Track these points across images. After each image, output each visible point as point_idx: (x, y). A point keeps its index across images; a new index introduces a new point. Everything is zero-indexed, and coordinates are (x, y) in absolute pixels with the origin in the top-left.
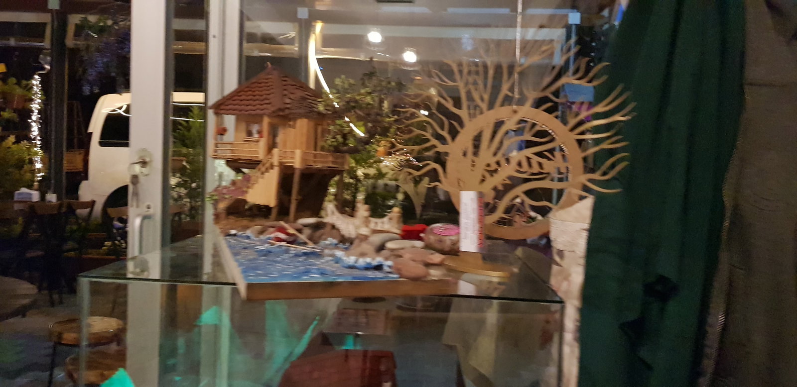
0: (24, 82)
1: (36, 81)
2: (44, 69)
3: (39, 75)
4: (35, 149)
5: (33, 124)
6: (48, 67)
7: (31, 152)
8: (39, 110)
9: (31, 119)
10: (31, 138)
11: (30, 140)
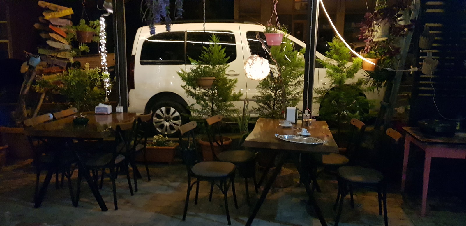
0: (91, 22)
1: (102, 21)
2: (107, 12)
3: (104, 17)
4: (105, 73)
5: (102, 54)
6: (110, 11)
7: (102, 75)
8: (105, 44)
9: (100, 50)
10: (101, 65)
11: (100, 67)
